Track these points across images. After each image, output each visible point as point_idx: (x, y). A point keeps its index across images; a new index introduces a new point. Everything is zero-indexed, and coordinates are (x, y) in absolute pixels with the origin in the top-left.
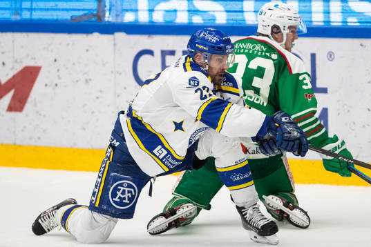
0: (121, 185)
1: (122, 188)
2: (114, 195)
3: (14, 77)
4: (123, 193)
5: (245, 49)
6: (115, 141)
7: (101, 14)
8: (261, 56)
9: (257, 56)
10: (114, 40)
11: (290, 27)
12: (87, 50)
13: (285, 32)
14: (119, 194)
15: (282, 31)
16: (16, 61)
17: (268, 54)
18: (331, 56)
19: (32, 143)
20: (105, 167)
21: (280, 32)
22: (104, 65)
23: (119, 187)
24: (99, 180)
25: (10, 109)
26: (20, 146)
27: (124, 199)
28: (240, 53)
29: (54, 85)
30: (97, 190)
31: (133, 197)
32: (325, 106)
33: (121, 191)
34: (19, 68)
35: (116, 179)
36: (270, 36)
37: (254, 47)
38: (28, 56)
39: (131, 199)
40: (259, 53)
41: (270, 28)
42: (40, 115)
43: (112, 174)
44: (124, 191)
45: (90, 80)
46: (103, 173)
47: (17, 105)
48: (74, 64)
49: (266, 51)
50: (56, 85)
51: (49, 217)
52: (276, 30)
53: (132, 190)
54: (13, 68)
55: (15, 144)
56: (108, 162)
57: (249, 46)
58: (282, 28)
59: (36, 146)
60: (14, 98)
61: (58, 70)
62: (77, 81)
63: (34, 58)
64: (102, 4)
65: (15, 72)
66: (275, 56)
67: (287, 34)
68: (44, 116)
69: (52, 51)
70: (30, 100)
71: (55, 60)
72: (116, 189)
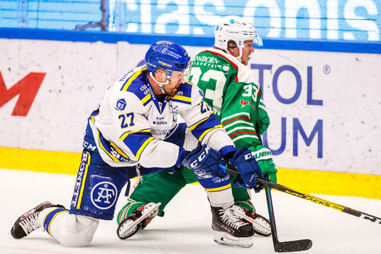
0: (102, 186)
1: (103, 189)
2: (96, 196)
3: (19, 82)
4: (104, 193)
5: (200, 62)
6: (91, 145)
7: (105, 23)
8: (214, 69)
9: (210, 68)
10: (117, 49)
11: (245, 42)
12: (91, 58)
13: (241, 47)
14: (100, 195)
15: (238, 45)
16: (21, 67)
17: (220, 66)
18: (327, 69)
19: (36, 146)
20: (84, 171)
21: (236, 47)
22: (107, 73)
23: (100, 188)
24: (79, 184)
25: (15, 113)
26: (24, 149)
27: (105, 199)
28: (196, 66)
29: (58, 91)
30: (77, 194)
31: (113, 197)
32: (320, 118)
33: (102, 192)
34: (24, 74)
35: (97, 181)
36: (227, 50)
37: (208, 60)
38: (33, 62)
39: (111, 200)
40: (213, 66)
41: (226, 44)
42: (44, 119)
43: (93, 176)
44: (105, 191)
45: (93, 87)
46: (82, 177)
47: (22, 110)
48: (77, 71)
49: (219, 64)
50: (60, 91)
51: (29, 219)
52: (232, 45)
53: (112, 191)
54: (18, 74)
55: (19, 148)
56: (87, 165)
57: (205, 58)
58: (238, 43)
59: (39, 150)
60: (19, 103)
61: (62, 77)
62: (80, 88)
63: (39, 65)
64: (106, 14)
65: (21, 78)
66: (226, 68)
67: (243, 49)
68: (48, 121)
69: (57, 58)
70: (34, 105)
71: (60, 67)
72: (97, 190)
